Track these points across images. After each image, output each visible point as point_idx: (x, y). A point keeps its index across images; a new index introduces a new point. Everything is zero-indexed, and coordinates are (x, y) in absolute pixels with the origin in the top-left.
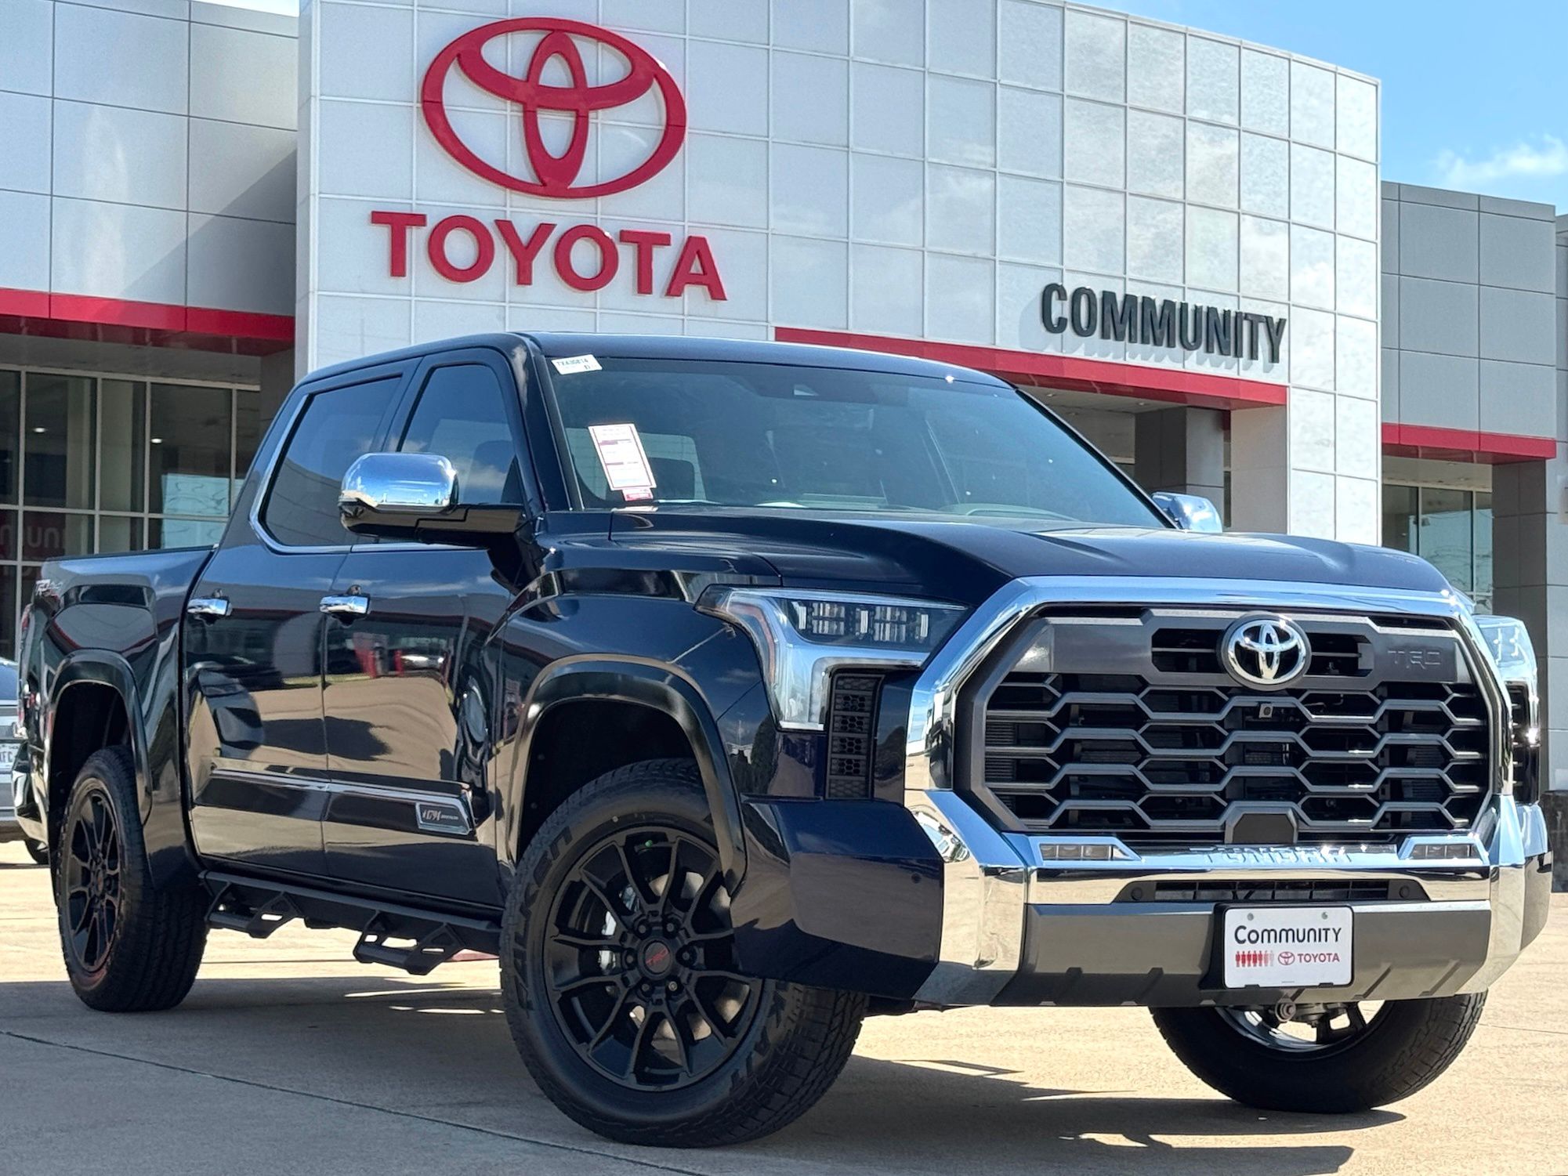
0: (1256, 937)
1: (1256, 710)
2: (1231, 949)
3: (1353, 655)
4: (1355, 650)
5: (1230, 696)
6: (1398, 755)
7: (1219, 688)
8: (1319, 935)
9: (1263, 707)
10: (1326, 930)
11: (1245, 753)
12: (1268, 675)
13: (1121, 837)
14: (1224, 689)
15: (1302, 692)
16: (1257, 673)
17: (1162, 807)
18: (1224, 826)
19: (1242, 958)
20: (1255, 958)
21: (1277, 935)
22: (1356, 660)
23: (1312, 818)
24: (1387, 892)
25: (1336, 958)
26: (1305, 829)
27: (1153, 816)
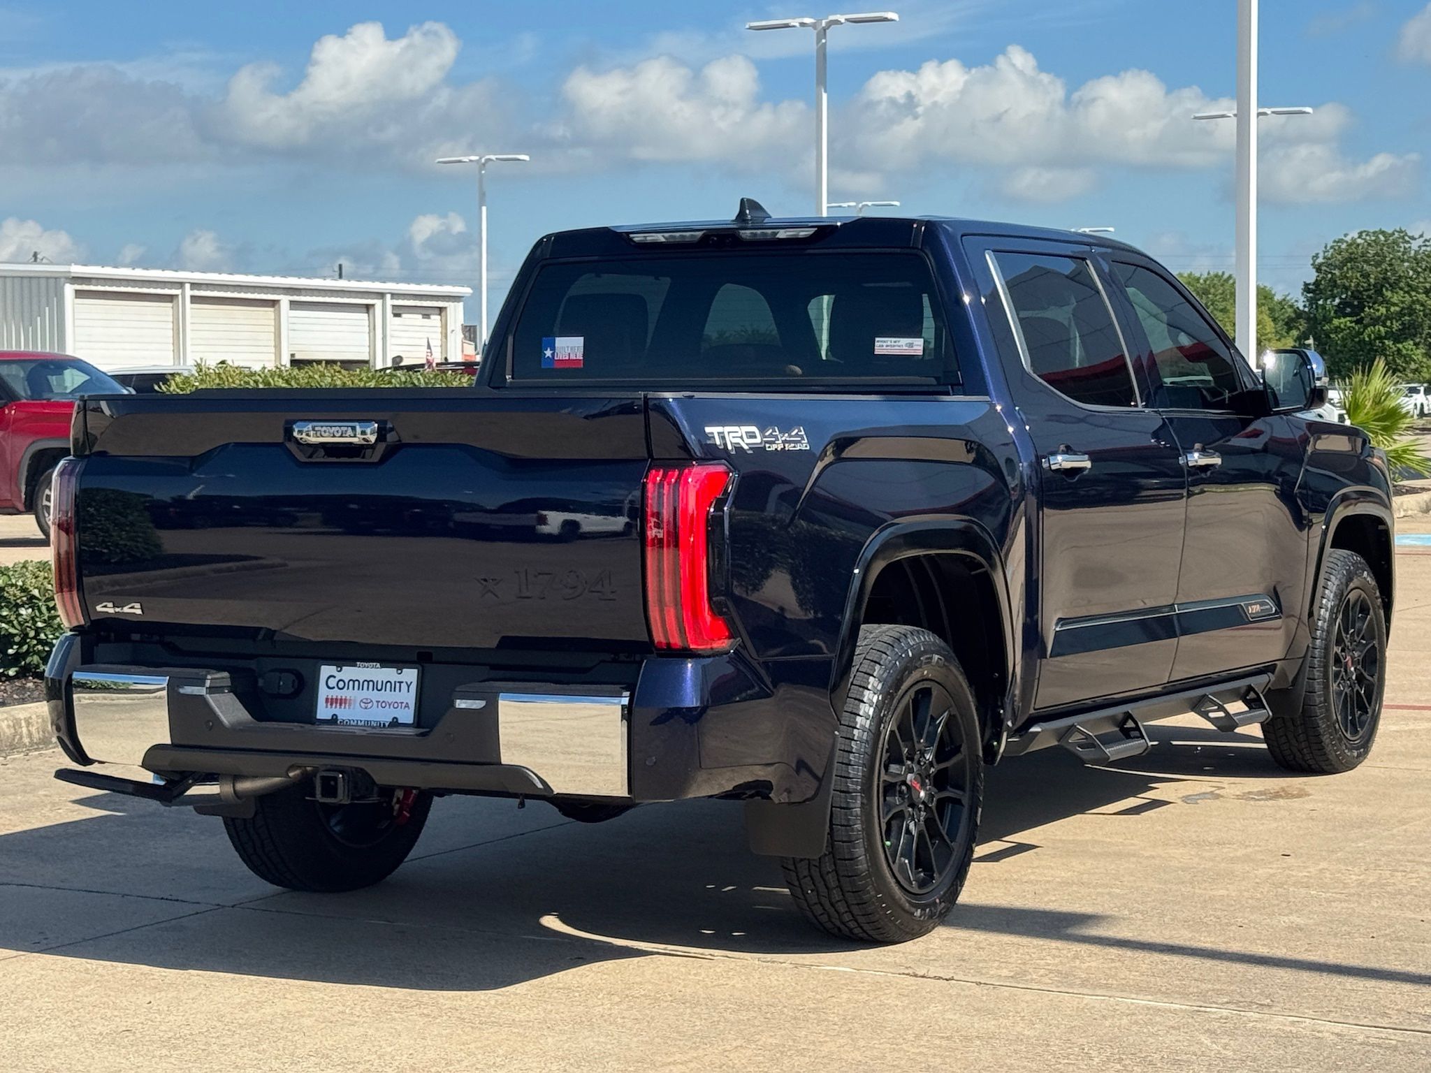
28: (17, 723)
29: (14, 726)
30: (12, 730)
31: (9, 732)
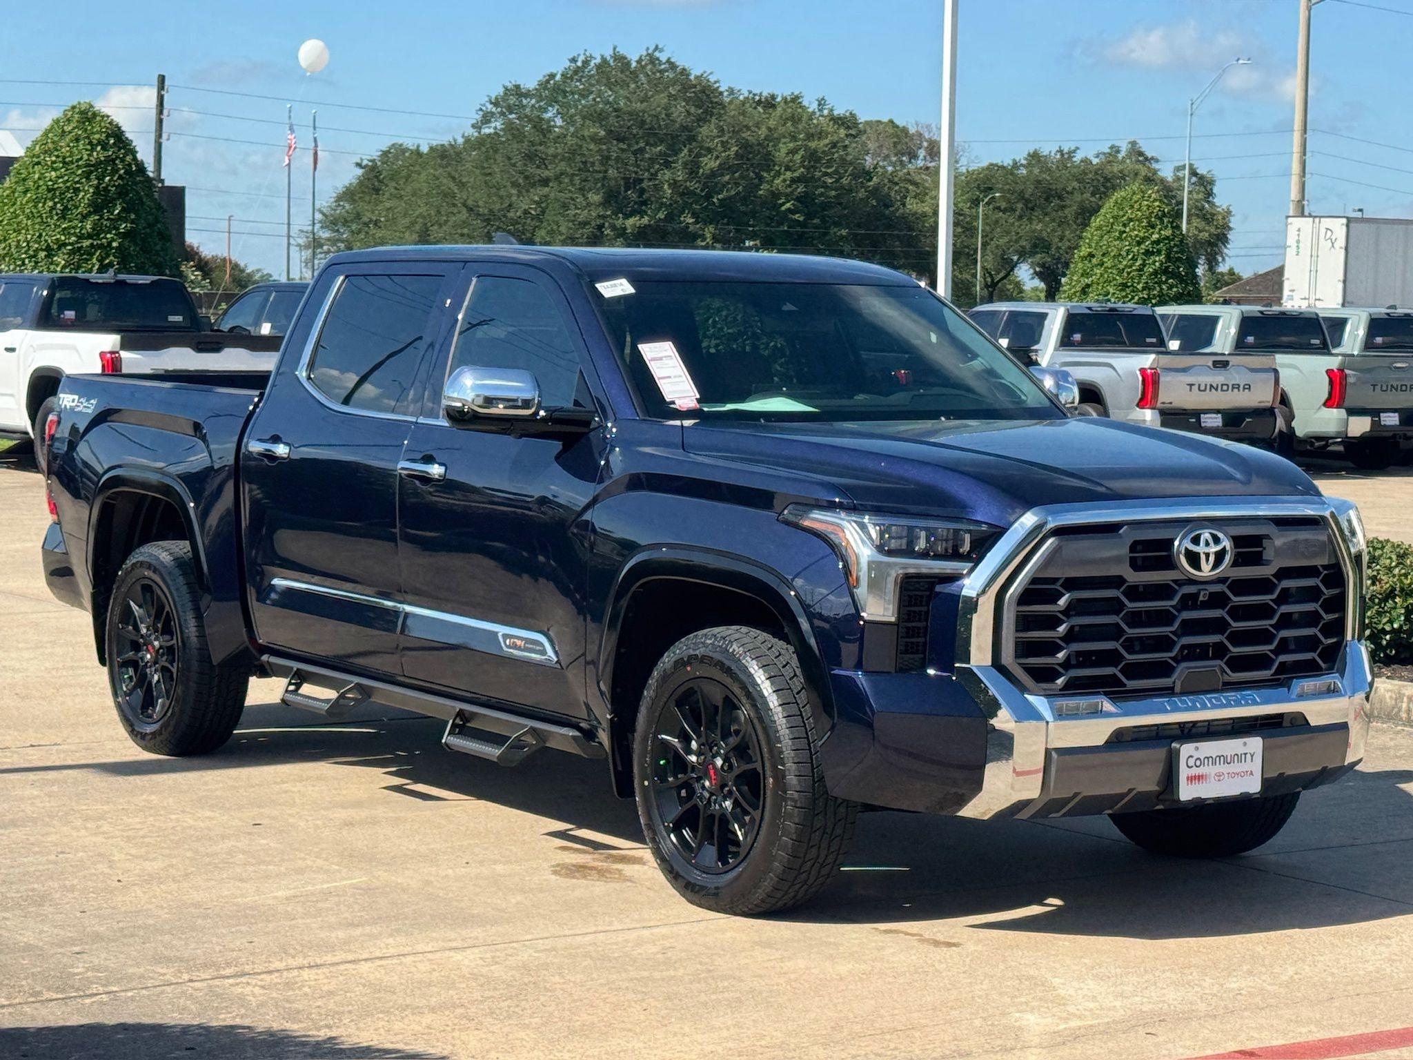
0: (1200, 762)
1: (1197, 595)
2: (1184, 773)
3: (1261, 549)
4: (1261, 545)
5: (1180, 585)
6: (1287, 621)
7: (1173, 581)
8: (1240, 758)
9: (1202, 593)
10: (1245, 754)
11: (1190, 627)
12: (1206, 570)
13: (1106, 694)
14: (1175, 581)
15: (1226, 579)
16: (1198, 567)
17: (1135, 671)
18: (1174, 683)
19: (1191, 779)
20: (1199, 778)
21: (1212, 760)
22: (1261, 553)
23: (1233, 671)
24: (1282, 722)
25: (1252, 773)
26: (1227, 679)
27: (1128, 678)
28: (1400, 697)
29: (1396, 700)
30: (1393, 702)
31: (1390, 703)
